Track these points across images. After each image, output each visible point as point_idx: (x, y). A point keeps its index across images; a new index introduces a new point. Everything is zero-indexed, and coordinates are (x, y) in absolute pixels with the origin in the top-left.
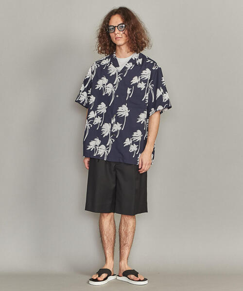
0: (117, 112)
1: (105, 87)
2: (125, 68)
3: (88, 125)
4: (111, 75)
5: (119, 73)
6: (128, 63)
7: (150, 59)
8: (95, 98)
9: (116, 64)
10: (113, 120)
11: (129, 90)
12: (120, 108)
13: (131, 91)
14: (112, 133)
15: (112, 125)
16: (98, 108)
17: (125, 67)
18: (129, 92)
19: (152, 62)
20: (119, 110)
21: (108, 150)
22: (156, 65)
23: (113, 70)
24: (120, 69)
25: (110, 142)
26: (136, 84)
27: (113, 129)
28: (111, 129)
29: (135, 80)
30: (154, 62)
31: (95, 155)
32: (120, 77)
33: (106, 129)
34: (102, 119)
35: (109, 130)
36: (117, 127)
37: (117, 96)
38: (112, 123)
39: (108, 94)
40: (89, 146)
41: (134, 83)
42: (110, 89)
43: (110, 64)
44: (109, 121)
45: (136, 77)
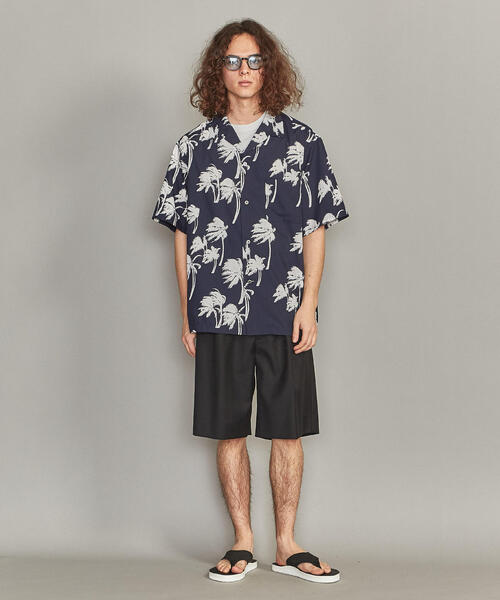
0: (252, 234)
1: (218, 186)
2: (253, 144)
3: (193, 267)
4: (226, 161)
5: (242, 156)
6: (258, 132)
7: (299, 123)
8: (198, 210)
9: (233, 139)
10: (246, 252)
11: (268, 187)
12: (256, 225)
13: (272, 189)
14: (246, 278)
15: (245, 262)
16: (208, 230)
17: (252, 142)
18: (268, 192)
19: (303, 128)
20: (254, 231)
21: (244, 312)
22: (312, 133)
23: (228, 151)
24: (243, 146)
25: (245, 294)
26: (281, 175)
27: (248, 269)
28: (244, 269)
29: (278, 167)
30: (307, 128)
31: (217, 327)
32: (245, 164)
33: (233, 271)
34: (220, 252)
35: (240, 273)
36: (257, 265)
37: (247, 203)
38: (245, 256)
39: (225, 201)
41: (275, 173)
42: (229, 190)
43: (220, 138)
44: (237, 255)
45: (278, 161)
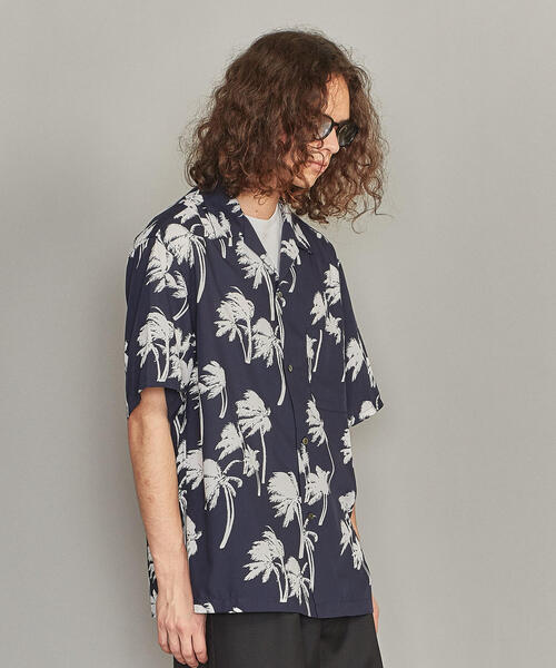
0: (307, 426)
1: (248, 331)
3: (225, 483)
4: (255, 285)
8: (224, 373)
9: (259, 249)
10: (303, 461)
11: (310, 342)
12: (308, 411)
13: (315, 347)
14: (305, 508)
15: (301, 480)
16: (239, 413)
18: (310, 353)
20: (309, 421)
21: (308, 573)
25: (306, 540)
26: (323, 321)
27: (308, 492)
28: (302, 493)
29: (319, 306)
31: (283, 600)
32: (280, 295)
33: (284, 494)
34: (259, 458)
35: (296, 499)
36: (321, 485)
37: (291, 368)
38: (302, 469)
39: (262, 361)
40: (252, 566)
41: (318, 317)
42: (266, 342)
44: (289, 465)
45: (319, 296)
